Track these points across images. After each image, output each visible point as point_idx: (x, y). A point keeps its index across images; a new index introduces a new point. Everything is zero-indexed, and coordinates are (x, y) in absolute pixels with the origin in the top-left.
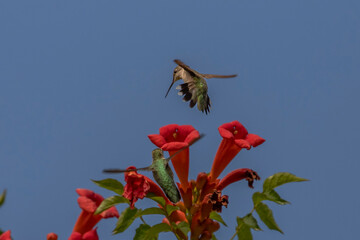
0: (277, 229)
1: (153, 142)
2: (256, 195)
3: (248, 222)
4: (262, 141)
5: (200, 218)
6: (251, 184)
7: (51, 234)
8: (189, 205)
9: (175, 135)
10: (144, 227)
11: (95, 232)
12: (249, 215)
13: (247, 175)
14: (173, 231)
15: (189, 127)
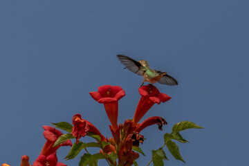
0: (181, 160)
1: (93, 97)
2: (166, 136)
3: (160, 154)
4: (169, 98)
5: (125, 150)
6: (160, 128)
7: (24, 156)
8: (118, 141)
9: (108, 93)
10: (87, 156)
11: (55, 155)
12: (161, 149)
13: (159, 122)
14: (106, 158)
15: (118, 87)
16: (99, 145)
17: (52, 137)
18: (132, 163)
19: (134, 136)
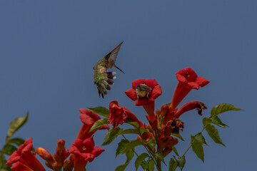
0: (221, 143)
2: (205, 120)
3: (199, 138)
4: (207, 83)
5: (163, 137)
6: (200, 113)
7: (60, 140)
10: (124, 141)
11: (92, 139)
12: (200, 134)
13: (198, 106)
14: (145, 145)
16: (137, 131)
17: (89, 120)
18: (171, 150)
19: (174, 123)
